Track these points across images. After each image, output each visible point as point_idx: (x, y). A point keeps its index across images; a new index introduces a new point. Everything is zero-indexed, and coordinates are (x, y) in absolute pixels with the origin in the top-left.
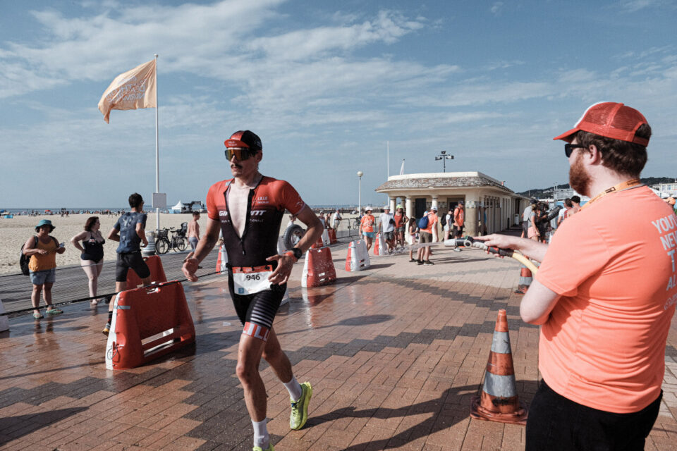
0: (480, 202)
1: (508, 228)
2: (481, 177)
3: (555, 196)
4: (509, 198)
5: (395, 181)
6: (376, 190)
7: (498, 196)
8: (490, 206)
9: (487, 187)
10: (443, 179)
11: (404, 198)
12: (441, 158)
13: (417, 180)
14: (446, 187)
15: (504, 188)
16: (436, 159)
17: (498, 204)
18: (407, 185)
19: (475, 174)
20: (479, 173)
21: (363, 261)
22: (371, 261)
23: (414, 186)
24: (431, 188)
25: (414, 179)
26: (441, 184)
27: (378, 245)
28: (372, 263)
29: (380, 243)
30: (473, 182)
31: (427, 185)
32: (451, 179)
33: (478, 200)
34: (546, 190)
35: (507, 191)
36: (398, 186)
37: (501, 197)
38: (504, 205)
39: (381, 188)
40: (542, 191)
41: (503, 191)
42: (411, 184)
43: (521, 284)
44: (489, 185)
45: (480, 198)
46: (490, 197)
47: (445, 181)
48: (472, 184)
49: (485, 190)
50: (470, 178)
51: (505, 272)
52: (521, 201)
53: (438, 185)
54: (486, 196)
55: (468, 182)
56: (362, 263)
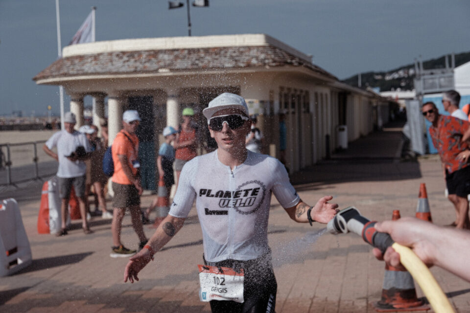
0: (272, 103)
1: (328, 158)
2: (273, 45)
3: (419, 84)
4: (326, 91)
5: (81, 58)
6: (35, 79)
7: (305, 87)
8: (291, 110)
9: (287, 69)
10: (191, 51)
11: (102, 99)
12: (181, 5)
13: (132, 54)
14: (199, 69)
15: (318, 70)
16: (171, 7)
17: (307, 105)
18: (110, 67)
19: (257, 40)
20: (268, 38)
21: (13, 251)
22: (33, 248)
23: (124, 69)
24: (164, 72)
25: (124, 53)
26: (186, 64)
27: (47, 211)
28: (37, 254)
29: (51, 204)
30: (257, 58)
31: (155, 66)
32: (207, 50)
33: (266, 98)
34: (391, 72)
35: (322, 77)
36: (89, 67)
37: (313, 90)
38: (317, 106)
39: (48, 72)
40: (383, 74)
41: (318, 76)
42: (118, 65)
43: (388, 288)
44: (291, 64)
45: (271, 92)
46: (289, 89)
47: (194, 56)
48: (254, 61)
49: (282, 74)
50: (249, 48)
51: (342, 258)
52: (349, 99)
53: (179, 64)
54: (282, 88)
55: (245, 58)
56: (12, 257)
